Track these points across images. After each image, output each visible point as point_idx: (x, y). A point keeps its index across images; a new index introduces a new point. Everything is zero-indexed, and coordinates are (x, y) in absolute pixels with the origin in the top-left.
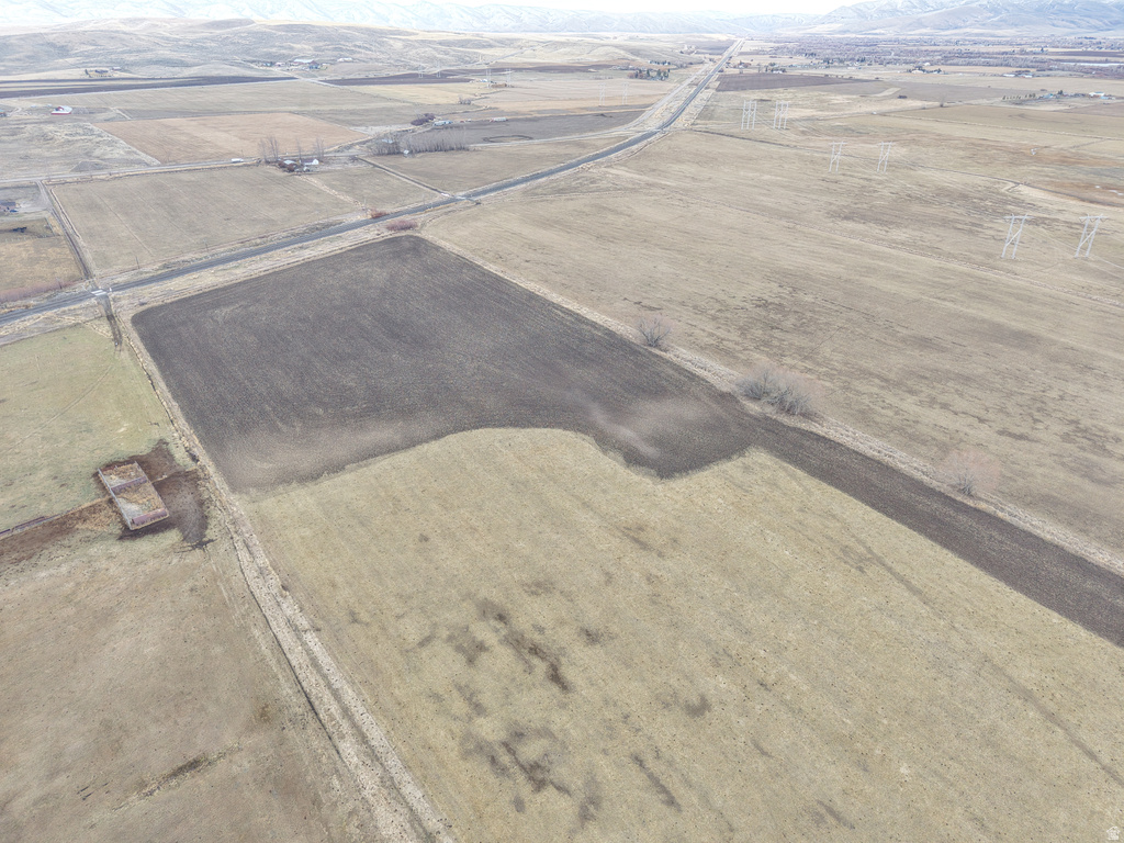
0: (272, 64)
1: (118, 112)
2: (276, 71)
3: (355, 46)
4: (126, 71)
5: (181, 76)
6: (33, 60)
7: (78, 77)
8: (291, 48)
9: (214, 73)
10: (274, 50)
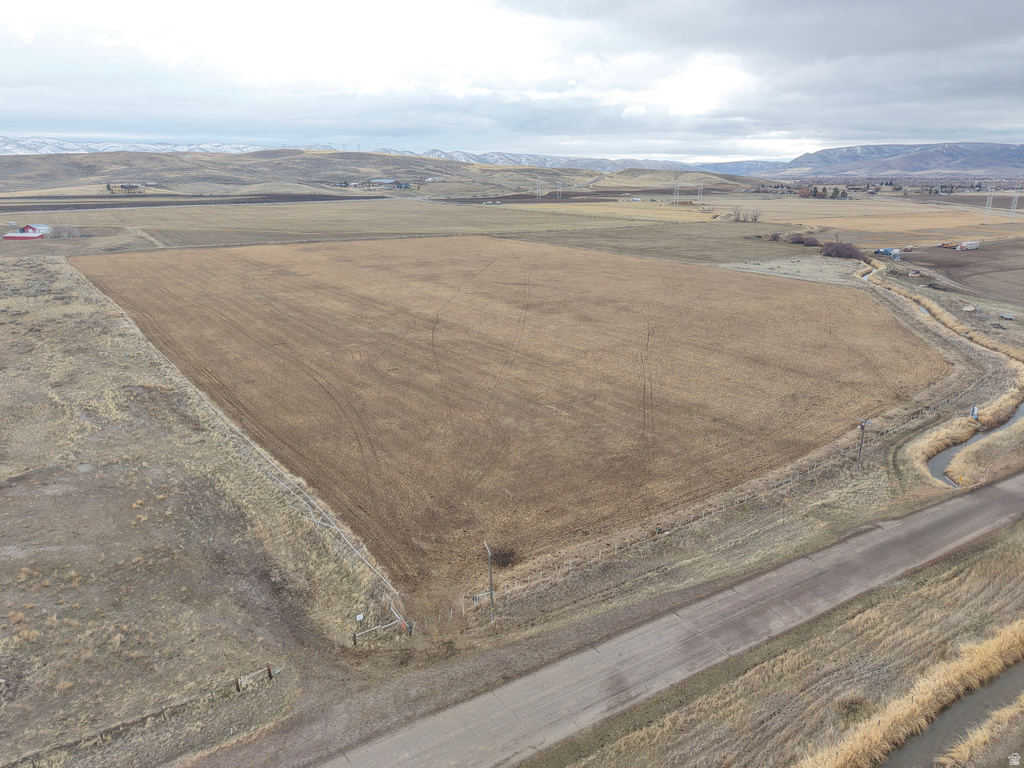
0: (347, 185)
1: (140, 233)
2: (353, 191)
3: (428, 169)
4: (162, 187)
5: (238, 193)
6: (49, 178)
7: (95, 194)
8: (358, 172)
9: (282, 190)
10: (339, 172)
